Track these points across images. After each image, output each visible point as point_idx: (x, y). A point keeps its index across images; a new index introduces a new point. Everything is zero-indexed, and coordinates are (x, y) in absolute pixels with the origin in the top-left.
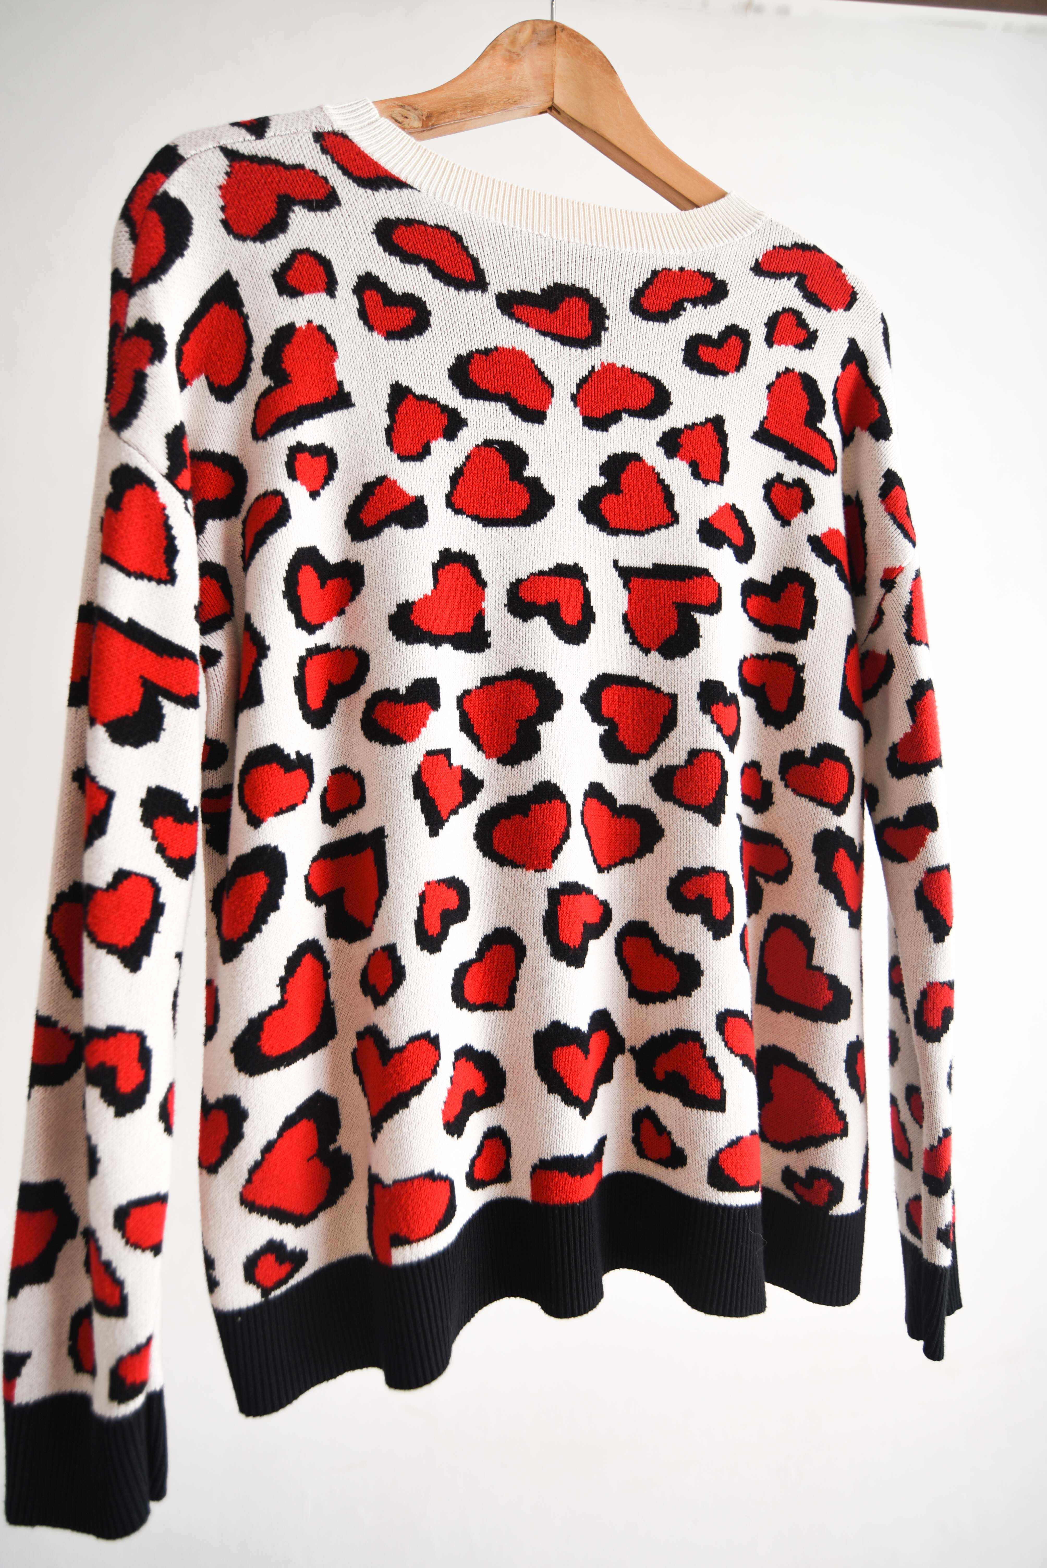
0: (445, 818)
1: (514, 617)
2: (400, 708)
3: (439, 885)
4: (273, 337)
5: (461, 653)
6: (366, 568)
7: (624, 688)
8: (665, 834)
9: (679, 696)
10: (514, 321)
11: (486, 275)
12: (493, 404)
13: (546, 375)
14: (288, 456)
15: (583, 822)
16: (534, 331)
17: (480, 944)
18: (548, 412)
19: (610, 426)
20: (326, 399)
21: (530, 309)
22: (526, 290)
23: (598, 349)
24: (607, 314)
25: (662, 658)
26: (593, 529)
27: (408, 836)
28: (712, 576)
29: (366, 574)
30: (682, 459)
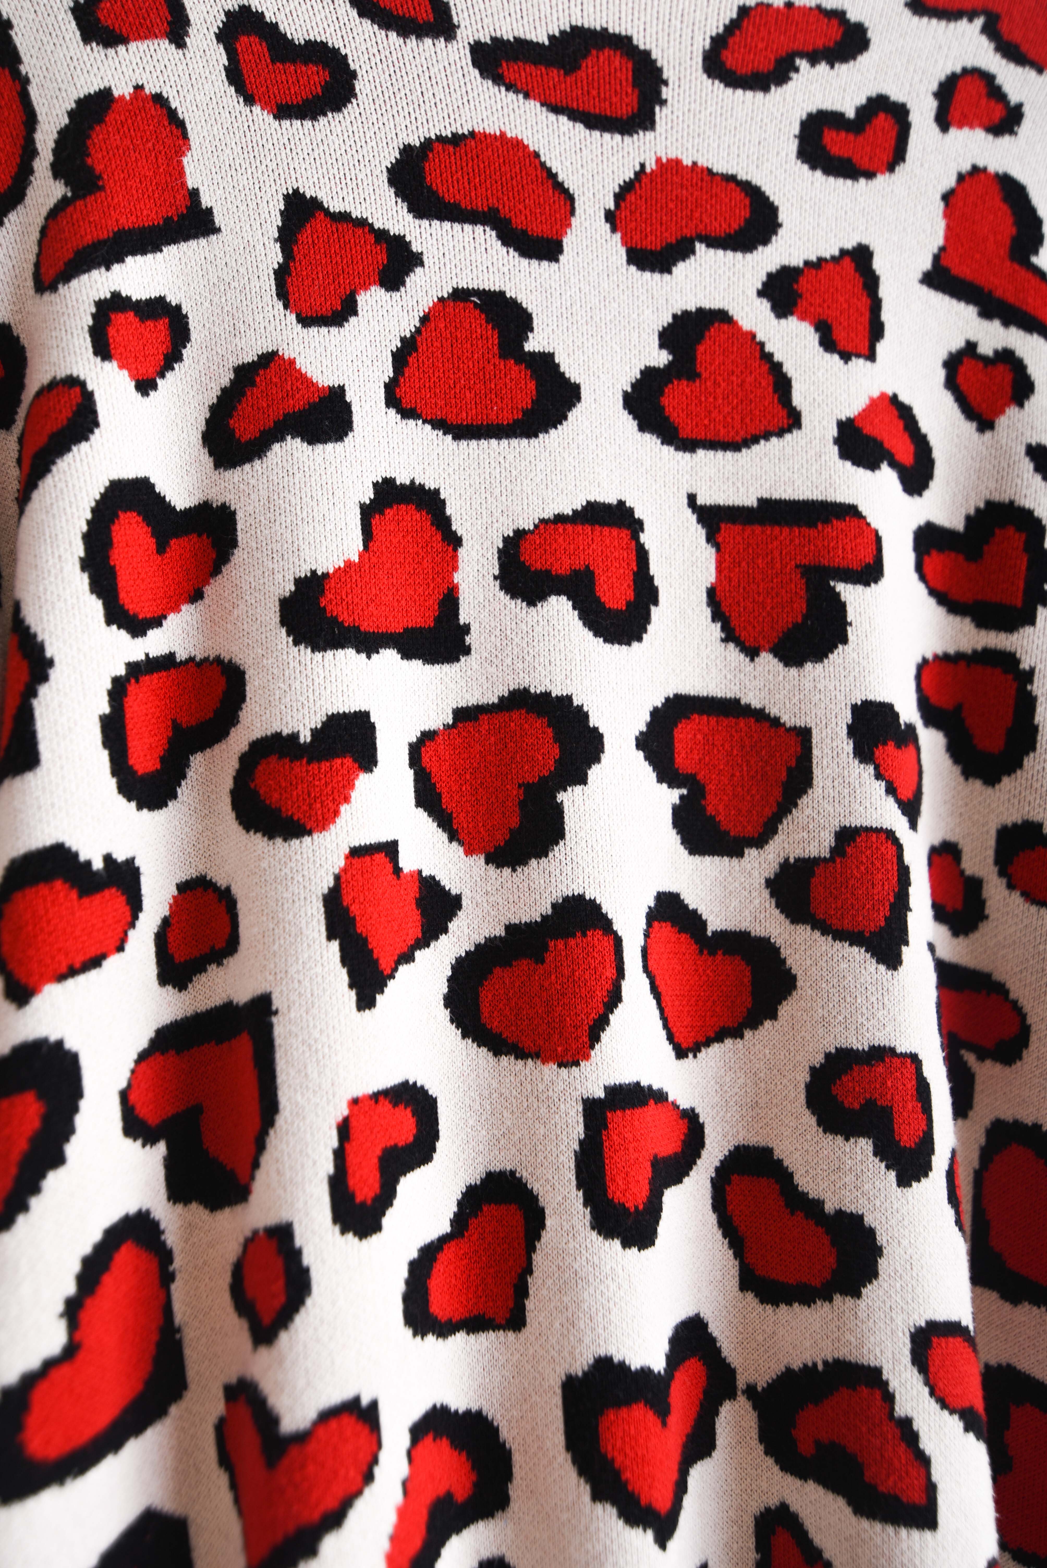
0: (388, 971)
1: (512, 598)
2: (300, 768)
3: (377, 1102)
4: (71, 114)
5: (416, 665)
6: (240, 516)
7: (713, 720)
8: (799, 983)
9: (814, 732)
10: (503, 89)
11: (454, 13)
12: (468, 227)
13: (560, 179)
14: (94, 316)
15: (646, 969)
16: (538, 105)
17: (460, 1204)
18: (565, 240)
19: (675, 264)
20: (168, 220)
21: (530, 68)
22: (522, 37)
23: (650, 135)
24: (665, 76)
25: (781, 665)
26: (651, 441)
27: (315, 1011)
28: (864, 518)
29: (239, 527)
30: (802, 318)
